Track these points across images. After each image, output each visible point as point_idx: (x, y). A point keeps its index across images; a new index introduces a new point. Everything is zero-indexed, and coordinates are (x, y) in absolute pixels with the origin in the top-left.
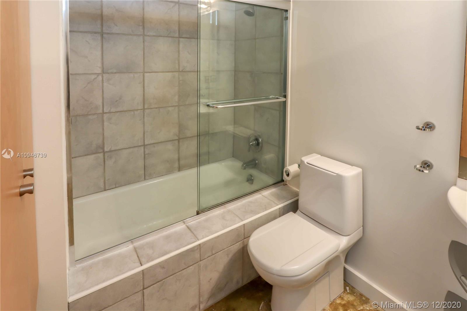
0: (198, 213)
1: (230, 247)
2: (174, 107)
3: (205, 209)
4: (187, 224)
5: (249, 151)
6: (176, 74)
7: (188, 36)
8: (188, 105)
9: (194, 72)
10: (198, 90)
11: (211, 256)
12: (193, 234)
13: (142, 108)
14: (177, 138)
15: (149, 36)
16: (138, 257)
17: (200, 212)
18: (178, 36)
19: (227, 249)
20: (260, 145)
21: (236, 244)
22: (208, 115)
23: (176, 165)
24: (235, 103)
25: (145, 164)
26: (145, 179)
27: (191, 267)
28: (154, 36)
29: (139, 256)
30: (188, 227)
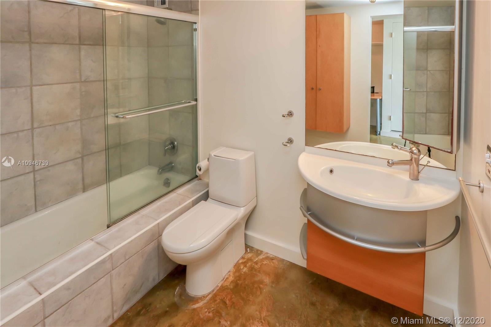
0: (108, 227)
1: (145, 248)
2: (75, 122)
3: (117, 220)
4: (97, 241)
5: (165, 155)
6: (77, 85)
7: (91, 43)
8: (93, 117)
9: (99, 81)
10: (105, 101)
11: (124, 262)
12: (104, 246)
13: (30, 127)
14: (80, 156)
15: (37, 43)
16: (35, 289)
17: (111, 225)
18: (78, 43)
19: (141, 251)
20: (176, 148)
21: (151, 244)
22: (119, 125)
23: (80, 186)
24: (149, 110)
25: (36, 193)
26: (36, 211)
27: (102, 280)
28: (45, 43)
29: (36, 287)
30: (98, 243)
